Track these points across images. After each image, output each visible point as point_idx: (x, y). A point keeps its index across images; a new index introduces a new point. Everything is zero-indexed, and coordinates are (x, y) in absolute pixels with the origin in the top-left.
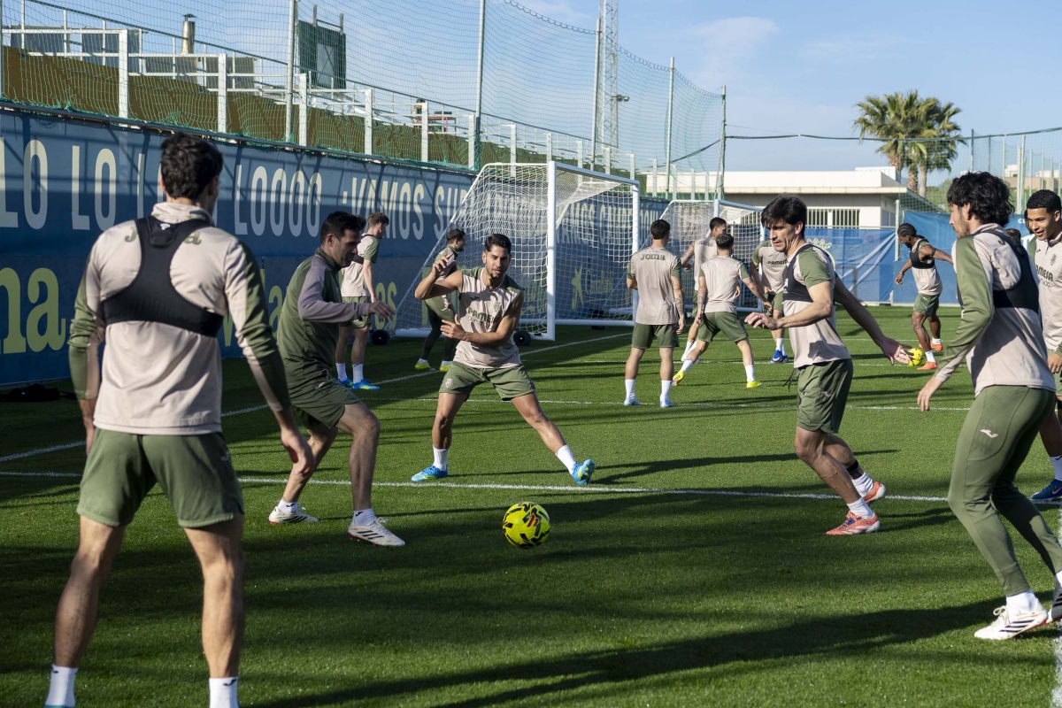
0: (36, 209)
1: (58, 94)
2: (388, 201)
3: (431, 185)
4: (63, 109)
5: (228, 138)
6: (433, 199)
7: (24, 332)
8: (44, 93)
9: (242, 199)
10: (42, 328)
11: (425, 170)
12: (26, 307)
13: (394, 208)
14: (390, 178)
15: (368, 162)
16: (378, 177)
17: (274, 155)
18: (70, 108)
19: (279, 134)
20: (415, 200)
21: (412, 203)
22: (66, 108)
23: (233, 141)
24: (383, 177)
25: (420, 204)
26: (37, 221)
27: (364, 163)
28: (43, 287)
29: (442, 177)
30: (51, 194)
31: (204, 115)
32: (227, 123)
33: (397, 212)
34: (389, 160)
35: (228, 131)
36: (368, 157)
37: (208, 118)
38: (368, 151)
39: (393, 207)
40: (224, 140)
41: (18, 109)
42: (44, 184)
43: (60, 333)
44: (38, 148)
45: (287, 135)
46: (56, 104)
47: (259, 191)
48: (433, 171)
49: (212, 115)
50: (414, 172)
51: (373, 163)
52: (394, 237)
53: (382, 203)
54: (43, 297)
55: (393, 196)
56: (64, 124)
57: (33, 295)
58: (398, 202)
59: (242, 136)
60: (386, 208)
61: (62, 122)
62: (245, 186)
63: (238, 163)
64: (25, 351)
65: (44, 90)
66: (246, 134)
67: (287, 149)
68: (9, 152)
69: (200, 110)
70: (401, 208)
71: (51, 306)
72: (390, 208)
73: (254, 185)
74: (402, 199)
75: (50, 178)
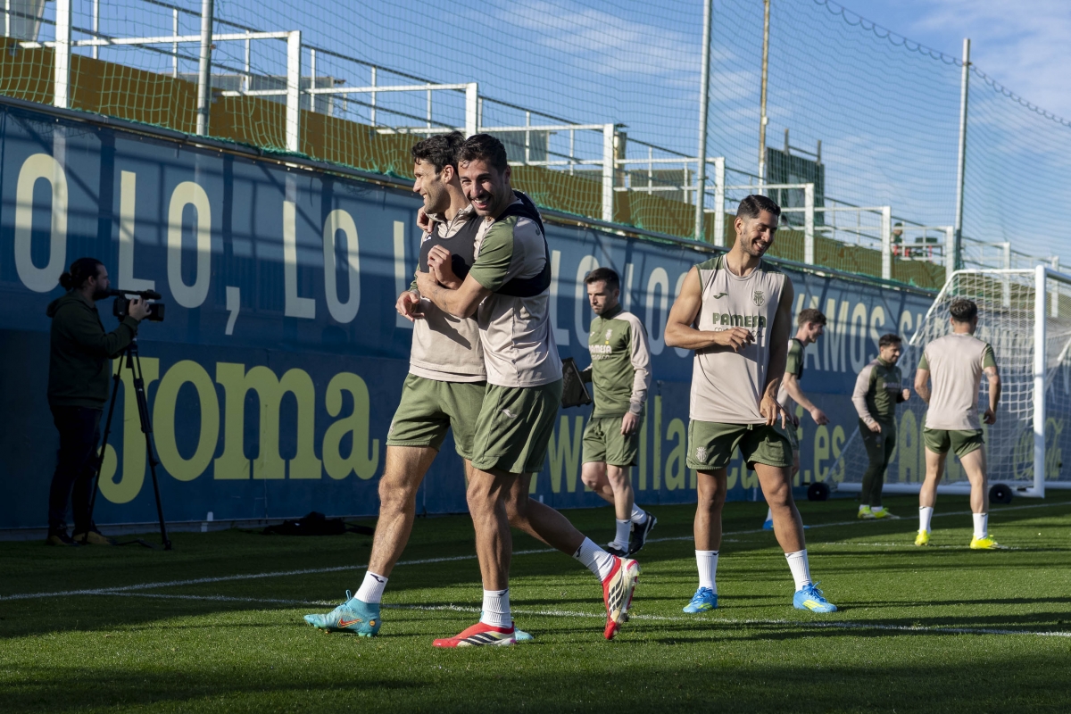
0: (343, 296)
1: (375, 156)
2: (836, 322)
3: (895, 307)
4: (381, 173)
5: (616, 228)
6: (898, 325)
7: (318, 451)
8: (356, 154)
9: (634, 303)
10: (345, 448)
11: (886, 289)
12: (323, 421)
13: (844, 331)
14: (838, 293)
15: (807, 273)
16: (820, 291)
17: (678, 253)
18: (392, 173)
19: (687, 230)
20: (873, 323)
21: (868, 327)
22: (387, 172)
23: (620, 233)
24: (829, 292)
25: (878, 328)
26: (344, 313)
27: (803, 274)
28: (347, 397)
29: (909, 298)
30: (365, 277)
31: (584, 199)
32: (614, 210)
33: (848, 337)
34: (836, 273)
35: (614, 219)
36: (808, 267)
37: (588, 205)
38: (809, 259)
39: (841, 329)
40: (609, 230)
41: (317, 168)
42: (354, 262)
43: (370, 457)
44: (343, 220)
45: (698, 233)
46: (371, 167)
47: (658, 295)
48: (896, 291)
49: (594, 200)
50: (870, 289)
51: (814, 275)
52: (844, 369)
53: (828, 325)
54: (347, 409)
55: (843, 316)
56: (383, 193)
57: (334, 405)
58: (849, 324)
59: (633, 227)
60: (832, 329)
61: (380, 189)
62: (637, 287)
63: (628, 260)
64: (319, 476)
65: (356, 150)
66: (639, 226)
67: (697, 248)
68: (303, 222)
69: (579, 194)
70: (853, 331)
71: (360, 421)
72: (838, 330)
73: (651, 288)
74: (854, 320)
75: (363, 255)
